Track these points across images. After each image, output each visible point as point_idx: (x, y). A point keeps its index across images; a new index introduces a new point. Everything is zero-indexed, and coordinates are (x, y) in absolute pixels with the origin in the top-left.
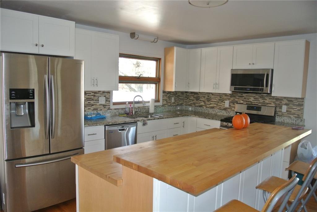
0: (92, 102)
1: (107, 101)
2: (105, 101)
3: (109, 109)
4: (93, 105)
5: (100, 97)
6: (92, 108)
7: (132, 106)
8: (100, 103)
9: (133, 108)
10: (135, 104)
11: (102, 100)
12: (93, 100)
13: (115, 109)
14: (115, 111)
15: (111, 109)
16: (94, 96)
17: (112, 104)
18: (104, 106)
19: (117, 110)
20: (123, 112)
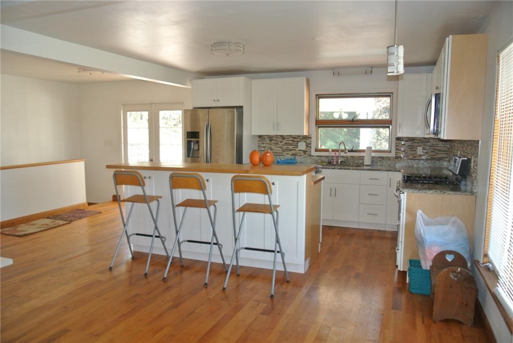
0: (290, 147)
1: (307, 146)
2: (305, 147)
3: (310, 155)
4: (291, 150)
5: (299, 143)
6: (291, 153)
7: (337, 154)
8: (299, 148)
9: (338, 157)
10: (341, 153)
11: (302, 146)
12: (291, 145)
13: (318, 156)
14: (317, 158)
15: (313, 156)
16: (293, 141)
17: (314, 150)
18: (305, 152)
19: (319, 157)
20: (326, 160)
